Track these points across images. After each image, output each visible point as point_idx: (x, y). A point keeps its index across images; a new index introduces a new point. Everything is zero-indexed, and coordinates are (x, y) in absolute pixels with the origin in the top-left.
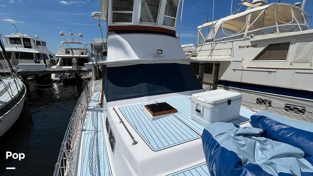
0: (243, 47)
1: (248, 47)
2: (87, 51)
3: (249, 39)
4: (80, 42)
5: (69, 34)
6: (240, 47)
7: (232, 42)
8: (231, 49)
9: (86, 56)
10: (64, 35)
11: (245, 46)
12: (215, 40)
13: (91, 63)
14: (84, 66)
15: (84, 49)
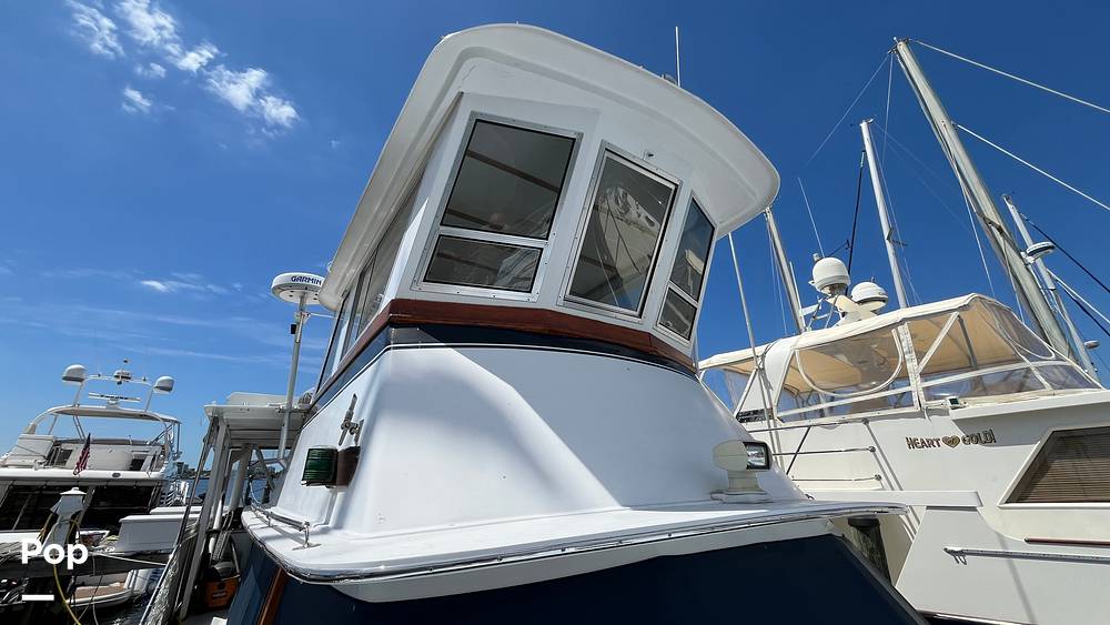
0: (930, 443)
1: (952, 442)
2: (166, 451)
3: (944, 412)
4: (149, 412)
5: (106, 378)
6: (912, 443)
7: (866, 421)
8: (873, 450)
9: (154, 475)
10: (81, 380)
11: (937, 441)
12: (781, 414)
13: (160, 513)
14: (114, 532)
15: (154, 443)
